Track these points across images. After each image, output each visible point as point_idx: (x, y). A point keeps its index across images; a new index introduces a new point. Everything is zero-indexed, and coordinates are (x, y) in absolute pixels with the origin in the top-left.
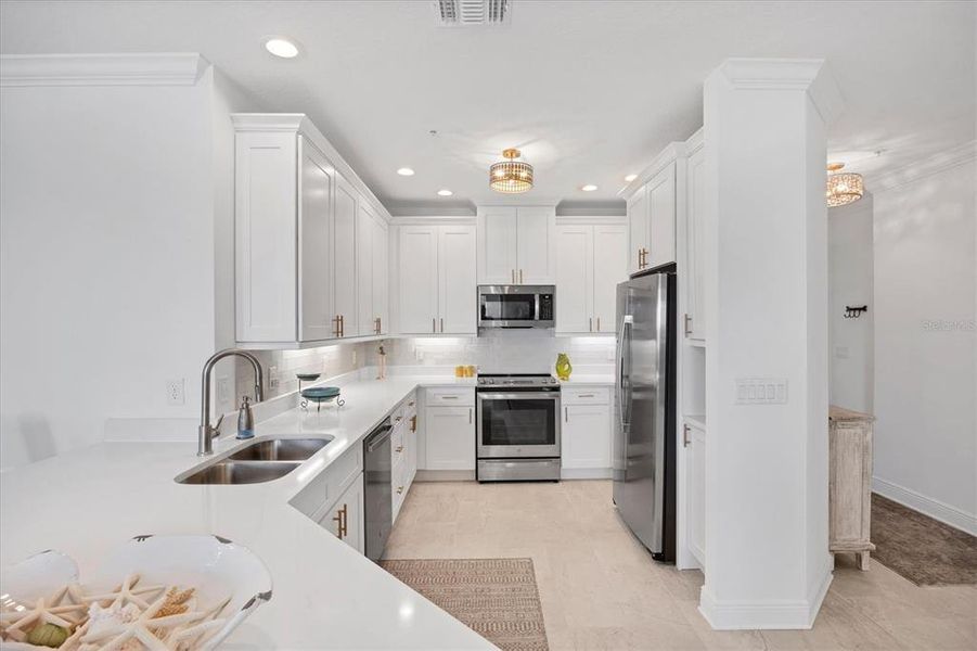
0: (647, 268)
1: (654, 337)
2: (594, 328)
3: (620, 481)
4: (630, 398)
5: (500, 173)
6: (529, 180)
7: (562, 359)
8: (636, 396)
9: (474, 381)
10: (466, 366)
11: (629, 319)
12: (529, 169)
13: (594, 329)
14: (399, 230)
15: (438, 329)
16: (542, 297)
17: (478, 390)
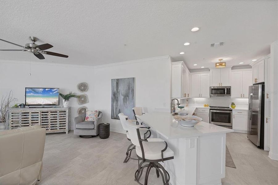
0: (257, 83)
1: (258, 99)
2: (242, 96)
3: (249, 134)
4: (252, 114)
6: (225, 65)
7: (233, 104)
8: (253, 113)
10: (207, 104)
11: (252, 94)
12: (225, 63)
14: (191, 76)
15: (200, 96)
16: (227, 89)
17: (210, 109)
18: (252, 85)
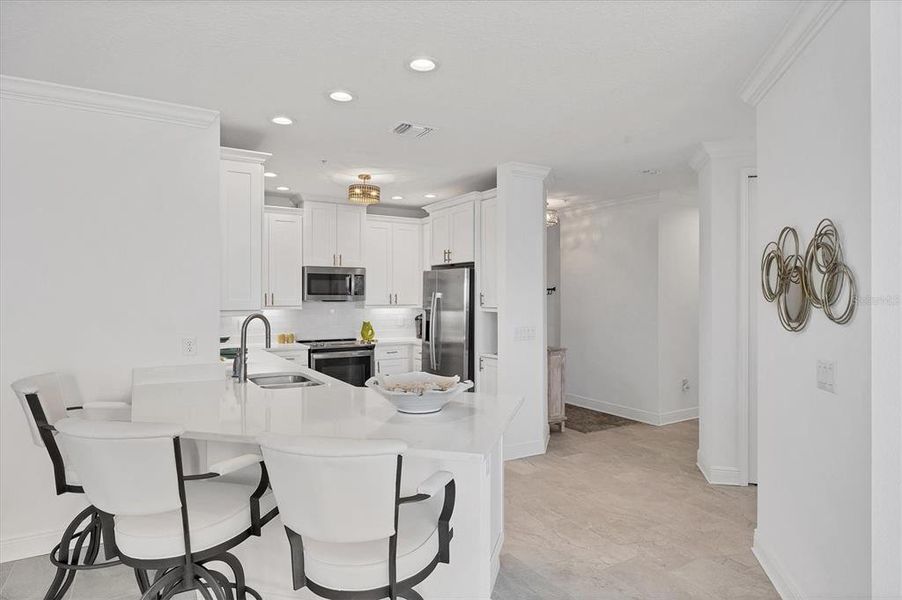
0: (450, 263)
1: (463, 309)
5: (358, 191)
6: (378, 197)
7: (366, 326)
9: (307, 347)
10: (289, 334)
12: (378, 189)
13: (393, 302)
15: (269, 302)
16: (357, 277)
17: (310, 352)
18: (429, 269)
